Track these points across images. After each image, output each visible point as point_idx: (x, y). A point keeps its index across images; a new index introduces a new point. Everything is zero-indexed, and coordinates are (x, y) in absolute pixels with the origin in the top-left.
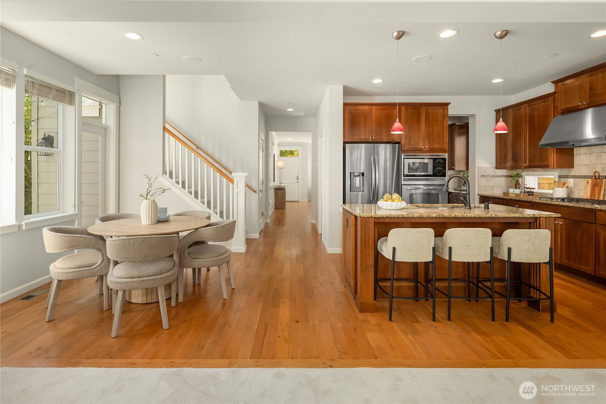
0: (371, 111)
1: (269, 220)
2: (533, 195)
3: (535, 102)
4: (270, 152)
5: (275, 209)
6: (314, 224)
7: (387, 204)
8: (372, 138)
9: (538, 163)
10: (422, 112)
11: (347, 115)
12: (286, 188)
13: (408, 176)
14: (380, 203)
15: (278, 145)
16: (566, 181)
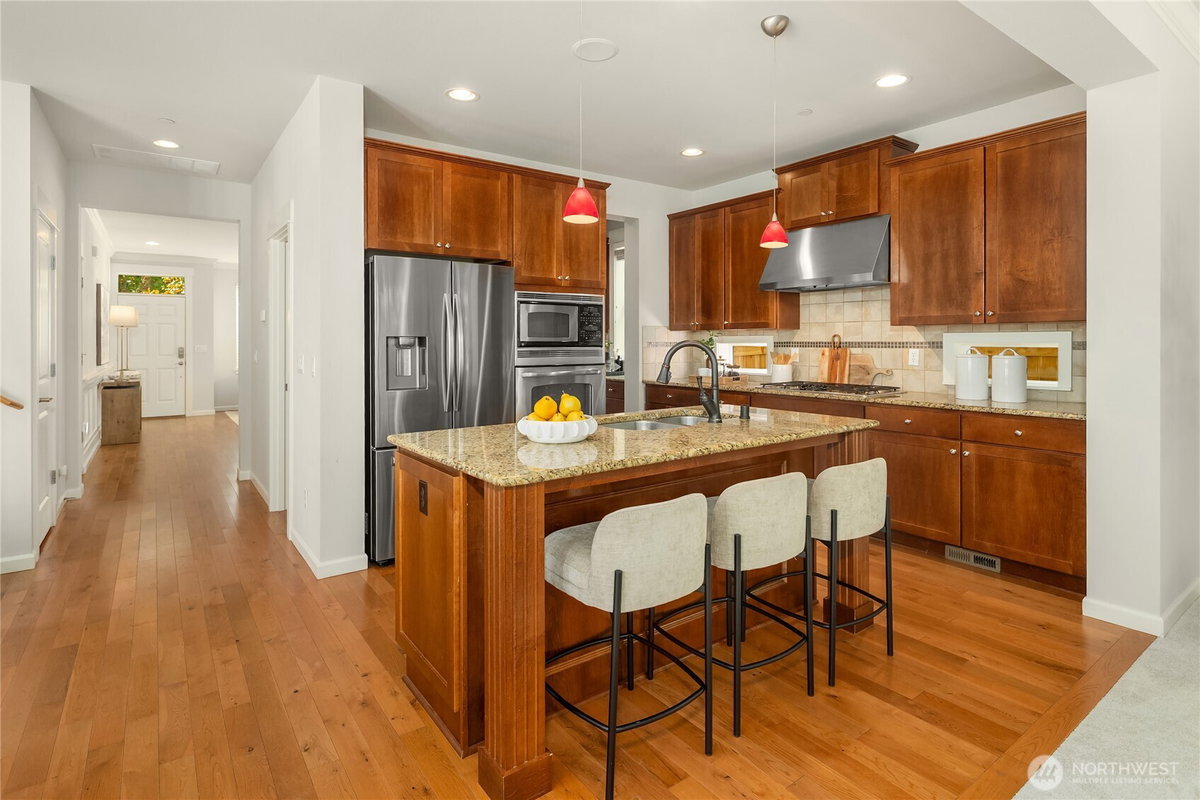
0: (439, 175)
1: (77, 491)
2: (738, 379)
3: (745, 204)
4: (83, 272)
5: (103, 445)
6: (250, 482)
7: (552, 428)
8: (443, 245)
9: (750, 316)
10: (557, 196)
11: (375, 175)
12: (143, 385)
13: (528, 345)
14: (526, 425)
15: (113, 261)
16: (787, 353)
